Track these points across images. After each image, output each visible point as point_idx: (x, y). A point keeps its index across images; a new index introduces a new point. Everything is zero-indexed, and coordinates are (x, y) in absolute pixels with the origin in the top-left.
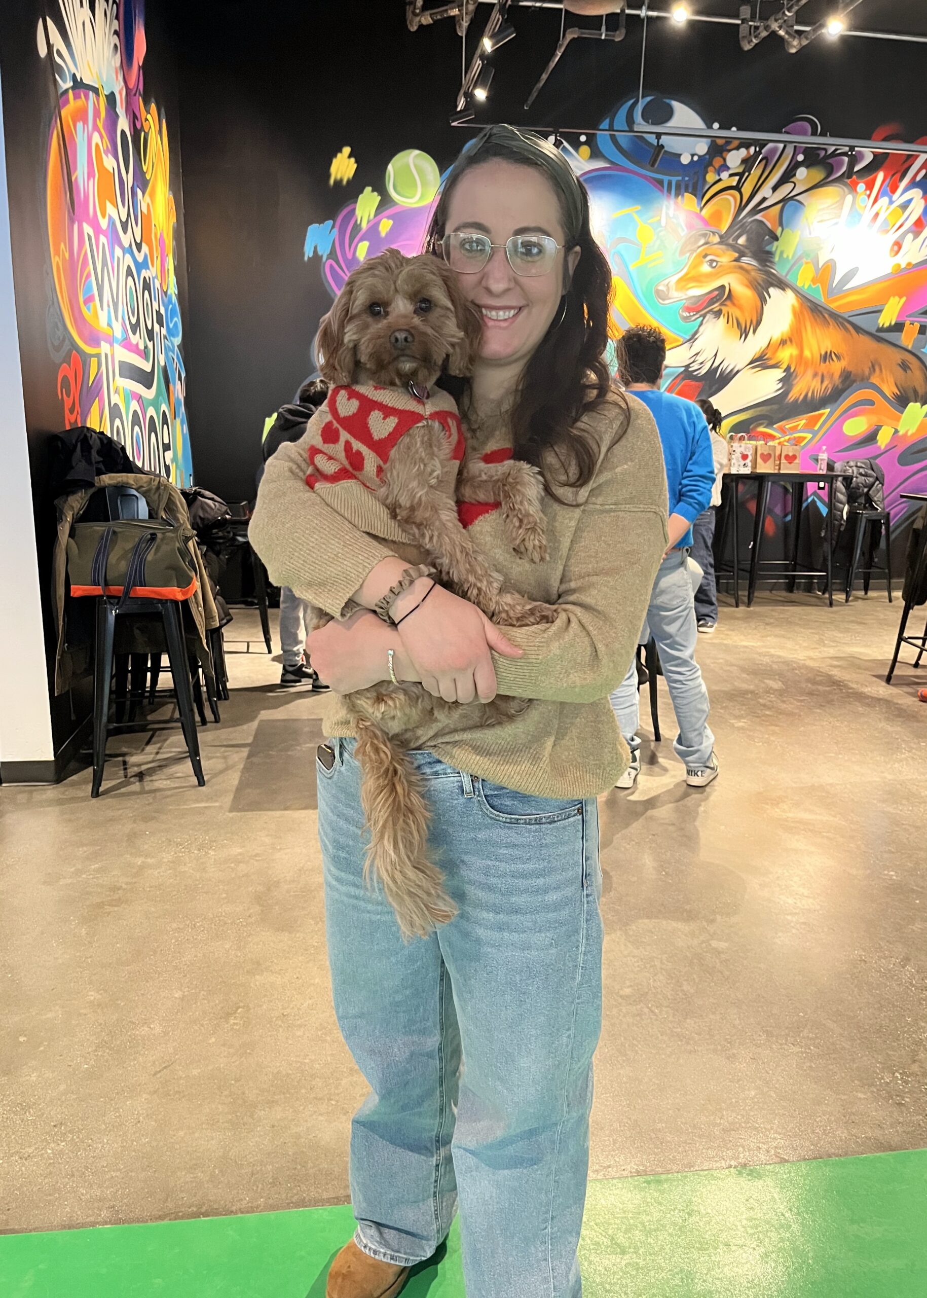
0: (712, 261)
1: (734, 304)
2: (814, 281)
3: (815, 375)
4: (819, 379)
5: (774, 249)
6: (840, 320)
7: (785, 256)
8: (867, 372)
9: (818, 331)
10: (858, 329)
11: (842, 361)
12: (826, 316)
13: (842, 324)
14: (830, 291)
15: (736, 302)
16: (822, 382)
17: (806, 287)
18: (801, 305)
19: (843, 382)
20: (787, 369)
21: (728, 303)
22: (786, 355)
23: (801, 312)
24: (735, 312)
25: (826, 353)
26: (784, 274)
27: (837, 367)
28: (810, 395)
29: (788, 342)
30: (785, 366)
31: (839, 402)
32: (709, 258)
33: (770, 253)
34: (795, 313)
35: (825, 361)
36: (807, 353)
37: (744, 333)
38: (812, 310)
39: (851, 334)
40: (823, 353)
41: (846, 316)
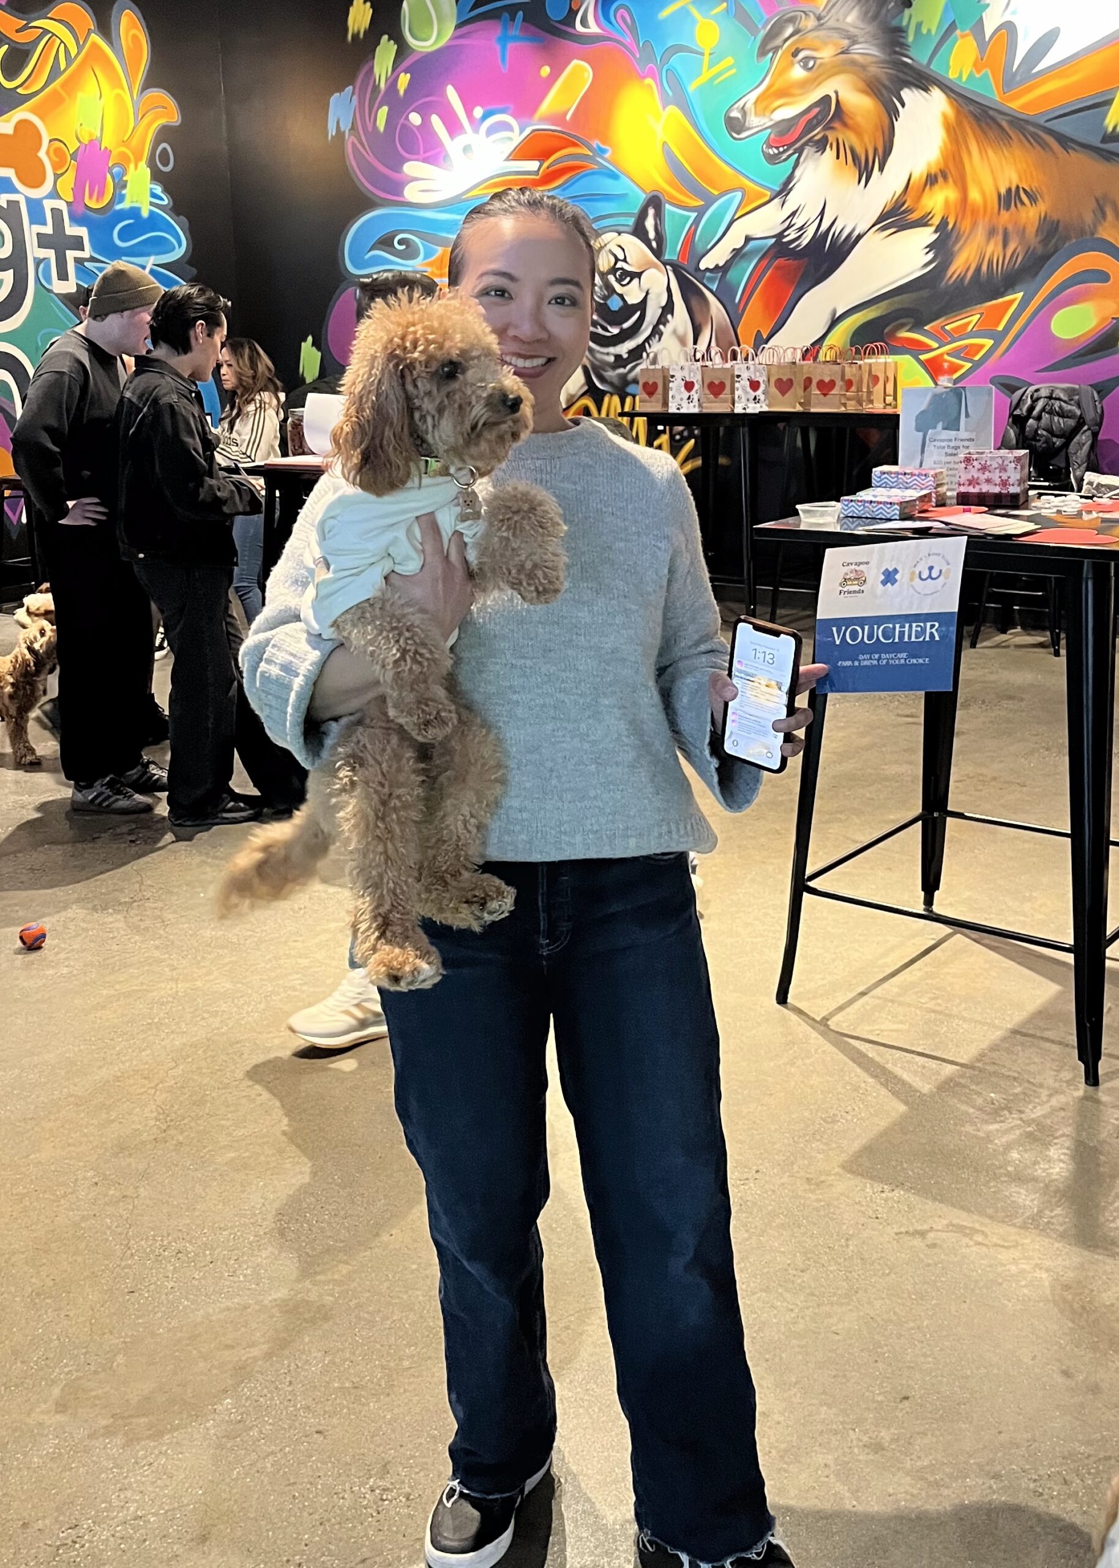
0: (806, 59)
1: (845, 125)
2: (977, 66)
3: (991, 233)
4: (1000, 238)
5: (904, 23)
6: (1032, 129)
7: (924, 31)
8: (1089, 218)
9: (990, 152)
10: (1064, 141)
11: (1040, 203)
12: (1004, 124)
13: (1035, 136)
14: (1009, 82)
15: (850, 122)
16: (1005, 244)
17: (964, 78)
18: (958, 113)
19: (1045, 241)
20: (942, 227)
21: (837, 125)
22: (938, 201)
23: (959, 123)
24: (849, 138)
25: (1009, 190)
26: (925, 61)
27: (1030, 215)
28: (984, 268)
29: (940, 180)
30: (936, 221)
31: (1039, 278)
32: (801, 55)
33: (900, 31)
34: (948, 127)
35: (1008, 208)
36: (974, 195)
37: (865, 172)
38: (977, 119)
39: (1054, 153)
40: (1003, 191)
41: (1042, 122)
